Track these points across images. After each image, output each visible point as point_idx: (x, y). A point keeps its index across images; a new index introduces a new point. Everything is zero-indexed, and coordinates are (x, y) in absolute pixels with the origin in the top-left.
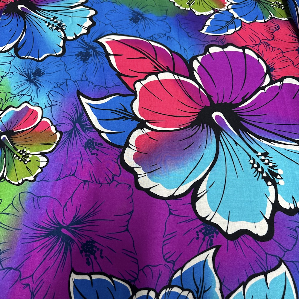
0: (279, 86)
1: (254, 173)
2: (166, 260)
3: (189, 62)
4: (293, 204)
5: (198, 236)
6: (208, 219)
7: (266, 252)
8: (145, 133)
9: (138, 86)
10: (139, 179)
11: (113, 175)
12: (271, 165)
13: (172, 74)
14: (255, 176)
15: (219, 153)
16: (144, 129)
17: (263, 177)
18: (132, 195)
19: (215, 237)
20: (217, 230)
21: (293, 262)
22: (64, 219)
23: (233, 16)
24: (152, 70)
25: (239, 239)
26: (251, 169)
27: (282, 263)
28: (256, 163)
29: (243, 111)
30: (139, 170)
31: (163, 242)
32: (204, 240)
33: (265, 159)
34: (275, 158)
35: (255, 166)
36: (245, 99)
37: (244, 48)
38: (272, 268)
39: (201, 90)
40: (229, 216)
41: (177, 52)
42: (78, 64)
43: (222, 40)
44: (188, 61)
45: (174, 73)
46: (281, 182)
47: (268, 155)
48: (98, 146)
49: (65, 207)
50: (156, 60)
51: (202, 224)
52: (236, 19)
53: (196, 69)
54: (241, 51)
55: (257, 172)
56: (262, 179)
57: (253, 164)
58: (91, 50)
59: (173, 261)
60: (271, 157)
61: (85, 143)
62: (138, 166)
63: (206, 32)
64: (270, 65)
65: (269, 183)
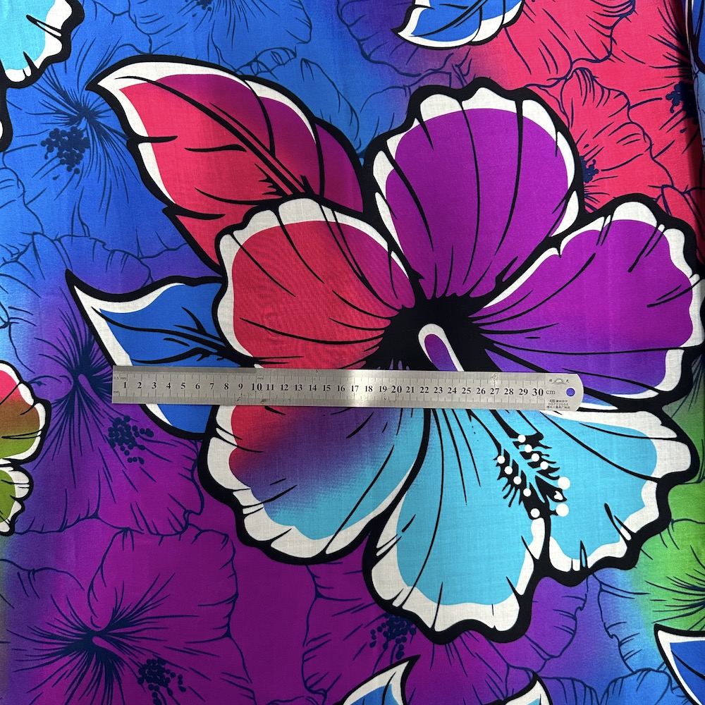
0: (600, 230)
1: (504, 488)
2: (309, 689)
3: (362, 161)
4: (579, 561)
5: (373, 641)
6: (396, 604)
7: (509, 662)
10: (245, 520)
11: (186, 511)
12: (544, 466)
13: (316, 205)
14: (505, 497)
15: (429, 443)
17: (522, 498)
18: (232, 559)
19: (409, 640)
20: (414, 626)
21: (558, 679)
22: (94, 617)
25: (457, 641)
26: (499, 479)
27: (538, 682)
28: (511, 463)
29: (498, 317)
30: (245, 497)
31: (304, 654)
32: (385, 647)
33: (532, 453)
34: (557, 449)
35: (509, 470)
36: (504, 280)
37: (519, 96)
38: (514, 693)
39: (394, 255)
40: (441, 594)
41: (329, 121)
42: (55, 179)
43: (459, 66)
44: (361, 155)
45: (322, 201)
46: (562, 509)
47: (540, 441)
48: (141, 437)
49: (91, 591)
50: (272, 153)
51: (383, 615)
54: (510, 106)
55: (510, 486)
56: (520, 503)
57: (503, 466)
58: (83, 124)
59: (324, 690)
60: (546, 447)
61: (110, 429)
62: (240, 485)
64: (586, 159)
65: (535, 513)
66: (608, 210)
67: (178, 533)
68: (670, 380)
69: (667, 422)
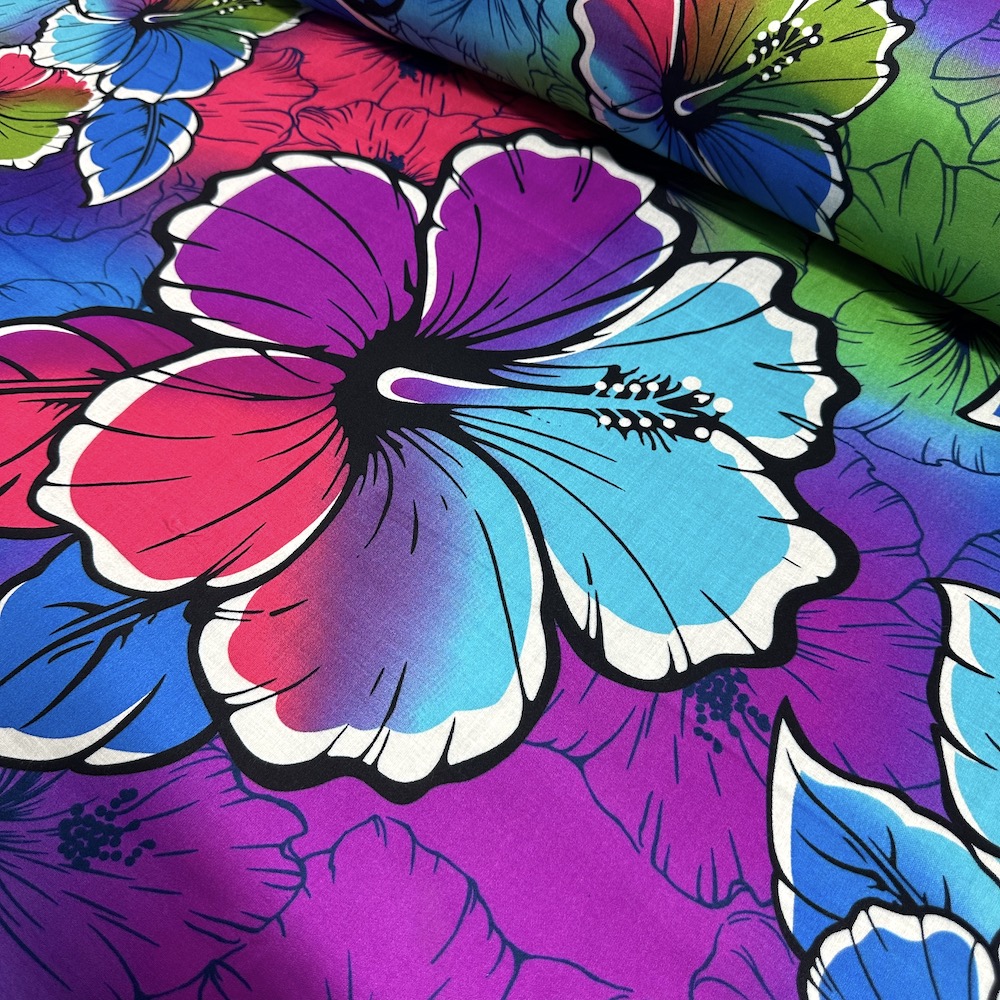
0: (457, 188)
1: (642, 441)
2: (717, 905)
3: (147, 309)
5: (712, 742)
6: (681, 666)
7: (887, 598)
8: (239, 616)
9: (56, 501)
10: (380, 770)
11: (281, 847)
12: (653, 387)
13: (131, 381)
14: (654, 447)
15: (512, 473)
16: (222, 606)
17: (671, 433)
18: (414, 841)
19: (750, 694)
20: (733, 671)
21: (956, 559)
23: (141, 103)
24: (50, 418)
25: (802, 635)
26: (625, 438)
27: (944, 585)
28: (618, 414)
29: (444, 319)
30: (350, 743)
31: (653, 863)
32: (734, 731)
33: (627, 387)
34: (648, 364)
35: (625, 422)
36: (415, 285)
37: (265, 161)
38: (940, 623)
39: (270, 353)
40: (715, 604)
41: (76, 309)
43: (180, 183)
44: (142, 305)
45: (134, 372)
46: (721, 405)
47: (621, 372)
48: (120, 814)
50: (31, 378)
51: (684, 698)
52: (158, 106)
53: (192, 309)
54: (264, 173)
55: (644, 434)
56: (675, 439)
57: (615, 423)
59: (737, 882)
60: (633, 372)
61: (61, 849)
62: (328, 735)
63: (107, 193)
64: (381, 155)
65: (701, 432)
66: (447, 170)
67: (297, 889)
68: (669, 229)
69: (711, 258)
